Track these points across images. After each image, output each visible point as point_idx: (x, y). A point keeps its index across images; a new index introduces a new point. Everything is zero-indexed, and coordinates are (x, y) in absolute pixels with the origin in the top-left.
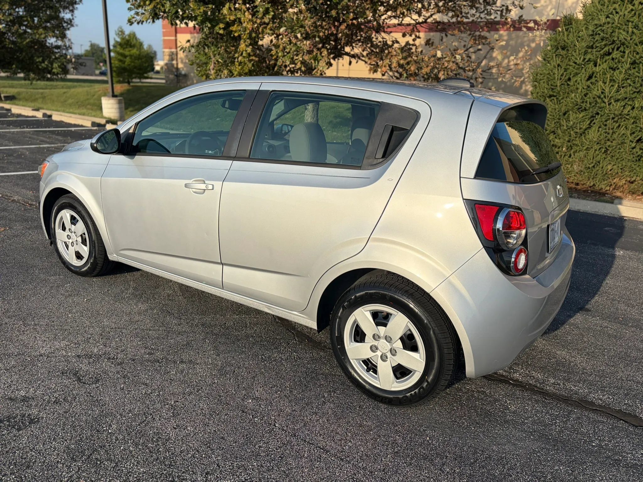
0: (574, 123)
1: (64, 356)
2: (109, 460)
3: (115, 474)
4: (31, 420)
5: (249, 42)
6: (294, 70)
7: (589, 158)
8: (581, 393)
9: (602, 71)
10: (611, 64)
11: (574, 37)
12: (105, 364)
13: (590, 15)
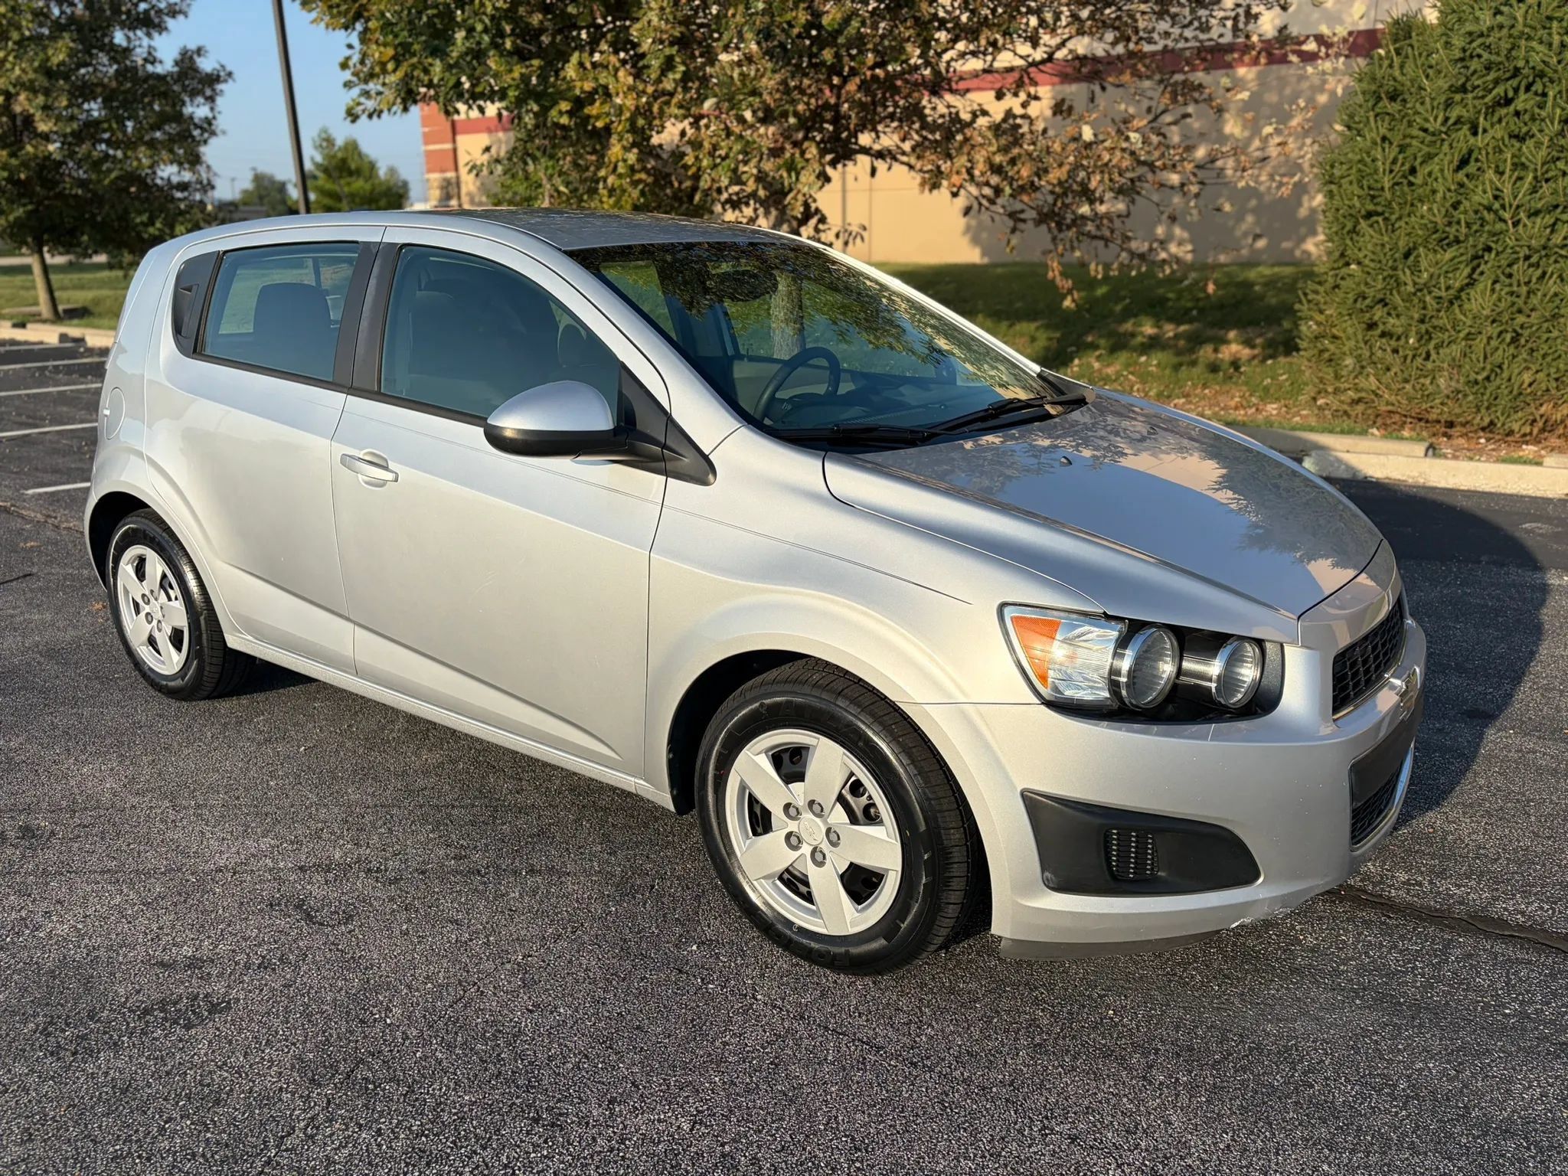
0: (1431, 276)
1: (270, 870)
2: (394, 1079)
3: (409, 1108)
4: (213, 1005)
5: (631, 140)
6: (739, 199)
7: (1473, 356)
8: (1474, 901)
9: (1491, 145)
10: (1513, 127)
11: (1417, 67)
12: (362, 884)
13: (1454, 11)
